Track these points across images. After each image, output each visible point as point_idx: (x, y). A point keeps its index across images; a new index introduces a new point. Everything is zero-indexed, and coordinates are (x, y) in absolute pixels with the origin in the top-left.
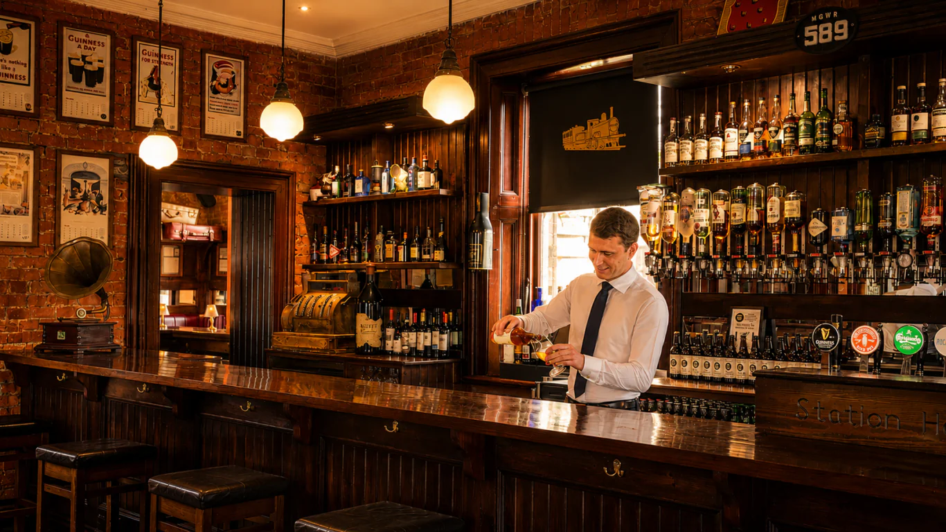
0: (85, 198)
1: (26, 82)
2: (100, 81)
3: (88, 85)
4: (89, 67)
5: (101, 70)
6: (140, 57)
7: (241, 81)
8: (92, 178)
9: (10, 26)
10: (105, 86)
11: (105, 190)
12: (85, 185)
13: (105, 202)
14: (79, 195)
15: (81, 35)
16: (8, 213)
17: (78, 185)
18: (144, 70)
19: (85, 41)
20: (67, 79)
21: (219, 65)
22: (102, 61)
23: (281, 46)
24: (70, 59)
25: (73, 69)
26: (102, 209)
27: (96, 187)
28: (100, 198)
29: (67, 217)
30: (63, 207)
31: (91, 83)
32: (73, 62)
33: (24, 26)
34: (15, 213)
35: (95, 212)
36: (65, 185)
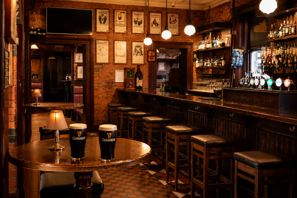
0: (138, 52)
1: (124, 26)
2: (141, 23)
3: (138, 25)
4: (138, 20)
5: (141, 21)
6: (151, 16)
7: (177, 20)
8: (139, 47)
9: (121, 13)
10: (142, 25)
11: (143, 50)
12: (138, 49)
13: (143, 53)
14: (137, 52)
15: (136, 13)
16: (121, 56)
17: (136, 49)
18: (152, 20)
19: (138, 14)
20: (133, 23)
21: (172, 16)
22: (141, 19)
23: (189, 9)
24: (134, 19)
25: (135, 21)
26: (142, 55)
27: (141, 49)
28: (142, 52)
29: (134, 57)
30: (133, 55)
31: (139, 24)
32: (135, 20)
33: (124, 13)
34: (122, 56)
35: (140, 55)
36: (133, 49)
